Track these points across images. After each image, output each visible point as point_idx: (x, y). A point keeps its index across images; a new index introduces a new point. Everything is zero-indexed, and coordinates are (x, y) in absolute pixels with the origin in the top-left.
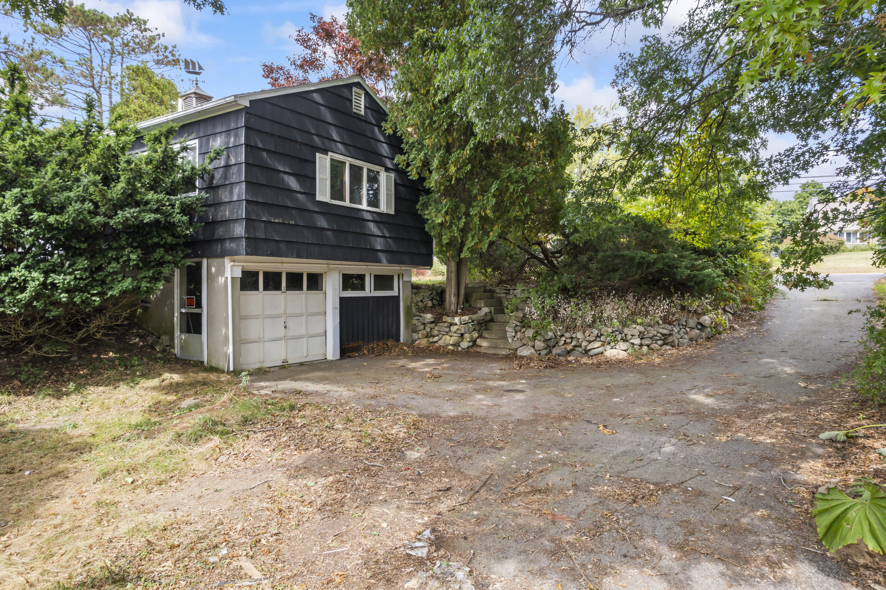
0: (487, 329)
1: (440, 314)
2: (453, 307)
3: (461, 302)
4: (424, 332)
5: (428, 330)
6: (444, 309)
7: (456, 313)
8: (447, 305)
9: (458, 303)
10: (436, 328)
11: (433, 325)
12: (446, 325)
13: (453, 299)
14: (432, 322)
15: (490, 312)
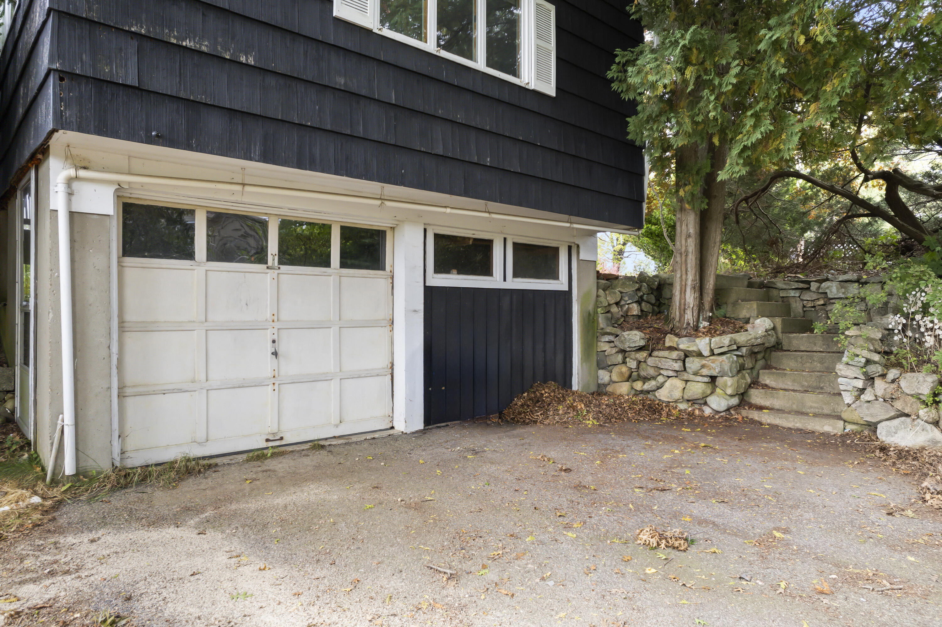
0: (767, 367)
1: (658, 330)
2: (689, 316)
3: (707, 306)
4: (624, 369)
5: (633, 364)
6: (668, 320)
7: (696, 328)
8: (676, 312)
9: (700, 308)
10: (650, 361)
11: (644, 354)
12: (675, 354)
13: (691, 298)
14: (641, 349)
15: (774, 329)
